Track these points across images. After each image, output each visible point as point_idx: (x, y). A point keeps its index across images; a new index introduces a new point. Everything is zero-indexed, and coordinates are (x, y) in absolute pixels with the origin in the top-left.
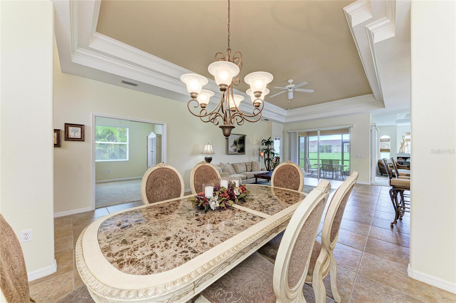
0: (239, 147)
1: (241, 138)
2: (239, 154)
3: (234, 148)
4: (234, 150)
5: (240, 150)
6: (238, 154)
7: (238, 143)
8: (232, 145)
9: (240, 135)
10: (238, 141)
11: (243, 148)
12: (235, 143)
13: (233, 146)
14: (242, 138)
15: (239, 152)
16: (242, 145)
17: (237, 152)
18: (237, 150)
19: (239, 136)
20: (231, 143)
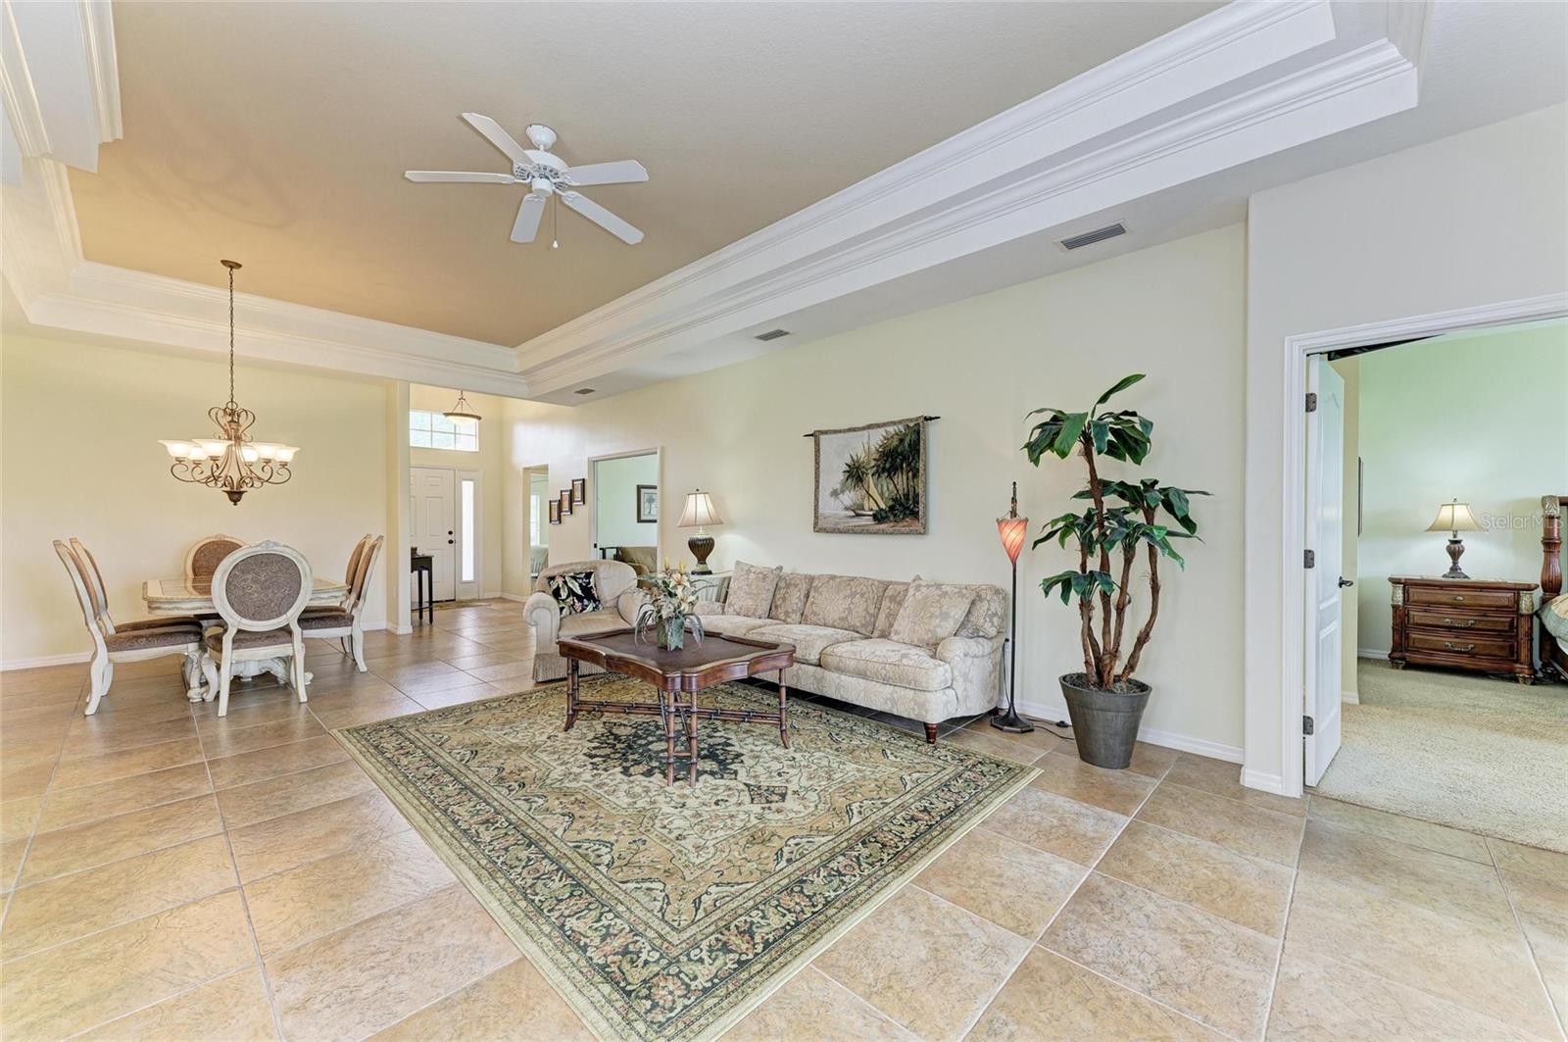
0: (879, 492)
1: (895, 442)
2: (876, 533)
3: (849, 497)
4: (847, 509)
5: (892, 508)
6: (869, 533)
7: (870, 472)
8: (838, 486)
9: (884, 425)
10: (873, 463)
11: (906, 496)
12: (855, 474)
13: (843, 492)
14: (901, 441)
15: (879, 517)
16: (901, 480)
17: (867, 521)
18: (866, 507)
19: (882, 431)
20: (833, 475)
